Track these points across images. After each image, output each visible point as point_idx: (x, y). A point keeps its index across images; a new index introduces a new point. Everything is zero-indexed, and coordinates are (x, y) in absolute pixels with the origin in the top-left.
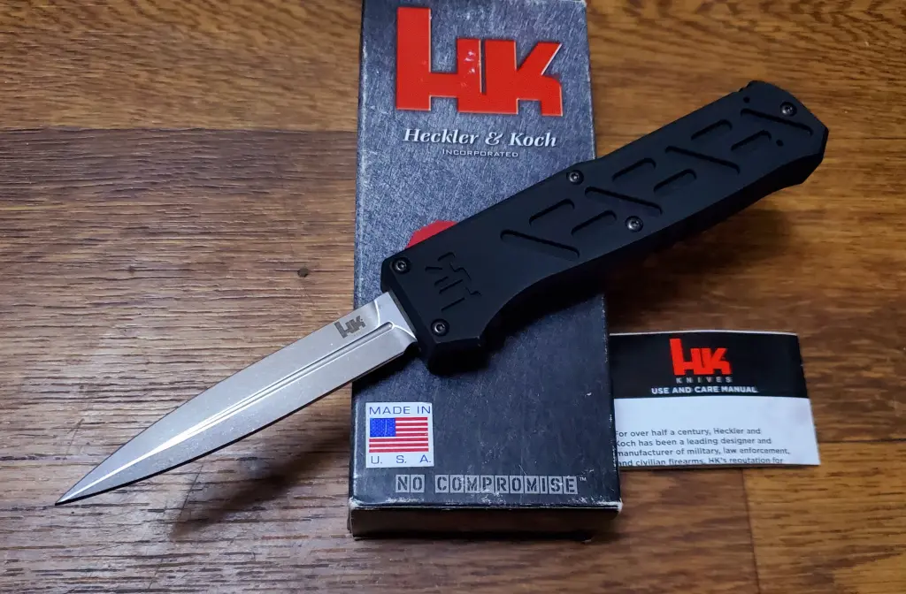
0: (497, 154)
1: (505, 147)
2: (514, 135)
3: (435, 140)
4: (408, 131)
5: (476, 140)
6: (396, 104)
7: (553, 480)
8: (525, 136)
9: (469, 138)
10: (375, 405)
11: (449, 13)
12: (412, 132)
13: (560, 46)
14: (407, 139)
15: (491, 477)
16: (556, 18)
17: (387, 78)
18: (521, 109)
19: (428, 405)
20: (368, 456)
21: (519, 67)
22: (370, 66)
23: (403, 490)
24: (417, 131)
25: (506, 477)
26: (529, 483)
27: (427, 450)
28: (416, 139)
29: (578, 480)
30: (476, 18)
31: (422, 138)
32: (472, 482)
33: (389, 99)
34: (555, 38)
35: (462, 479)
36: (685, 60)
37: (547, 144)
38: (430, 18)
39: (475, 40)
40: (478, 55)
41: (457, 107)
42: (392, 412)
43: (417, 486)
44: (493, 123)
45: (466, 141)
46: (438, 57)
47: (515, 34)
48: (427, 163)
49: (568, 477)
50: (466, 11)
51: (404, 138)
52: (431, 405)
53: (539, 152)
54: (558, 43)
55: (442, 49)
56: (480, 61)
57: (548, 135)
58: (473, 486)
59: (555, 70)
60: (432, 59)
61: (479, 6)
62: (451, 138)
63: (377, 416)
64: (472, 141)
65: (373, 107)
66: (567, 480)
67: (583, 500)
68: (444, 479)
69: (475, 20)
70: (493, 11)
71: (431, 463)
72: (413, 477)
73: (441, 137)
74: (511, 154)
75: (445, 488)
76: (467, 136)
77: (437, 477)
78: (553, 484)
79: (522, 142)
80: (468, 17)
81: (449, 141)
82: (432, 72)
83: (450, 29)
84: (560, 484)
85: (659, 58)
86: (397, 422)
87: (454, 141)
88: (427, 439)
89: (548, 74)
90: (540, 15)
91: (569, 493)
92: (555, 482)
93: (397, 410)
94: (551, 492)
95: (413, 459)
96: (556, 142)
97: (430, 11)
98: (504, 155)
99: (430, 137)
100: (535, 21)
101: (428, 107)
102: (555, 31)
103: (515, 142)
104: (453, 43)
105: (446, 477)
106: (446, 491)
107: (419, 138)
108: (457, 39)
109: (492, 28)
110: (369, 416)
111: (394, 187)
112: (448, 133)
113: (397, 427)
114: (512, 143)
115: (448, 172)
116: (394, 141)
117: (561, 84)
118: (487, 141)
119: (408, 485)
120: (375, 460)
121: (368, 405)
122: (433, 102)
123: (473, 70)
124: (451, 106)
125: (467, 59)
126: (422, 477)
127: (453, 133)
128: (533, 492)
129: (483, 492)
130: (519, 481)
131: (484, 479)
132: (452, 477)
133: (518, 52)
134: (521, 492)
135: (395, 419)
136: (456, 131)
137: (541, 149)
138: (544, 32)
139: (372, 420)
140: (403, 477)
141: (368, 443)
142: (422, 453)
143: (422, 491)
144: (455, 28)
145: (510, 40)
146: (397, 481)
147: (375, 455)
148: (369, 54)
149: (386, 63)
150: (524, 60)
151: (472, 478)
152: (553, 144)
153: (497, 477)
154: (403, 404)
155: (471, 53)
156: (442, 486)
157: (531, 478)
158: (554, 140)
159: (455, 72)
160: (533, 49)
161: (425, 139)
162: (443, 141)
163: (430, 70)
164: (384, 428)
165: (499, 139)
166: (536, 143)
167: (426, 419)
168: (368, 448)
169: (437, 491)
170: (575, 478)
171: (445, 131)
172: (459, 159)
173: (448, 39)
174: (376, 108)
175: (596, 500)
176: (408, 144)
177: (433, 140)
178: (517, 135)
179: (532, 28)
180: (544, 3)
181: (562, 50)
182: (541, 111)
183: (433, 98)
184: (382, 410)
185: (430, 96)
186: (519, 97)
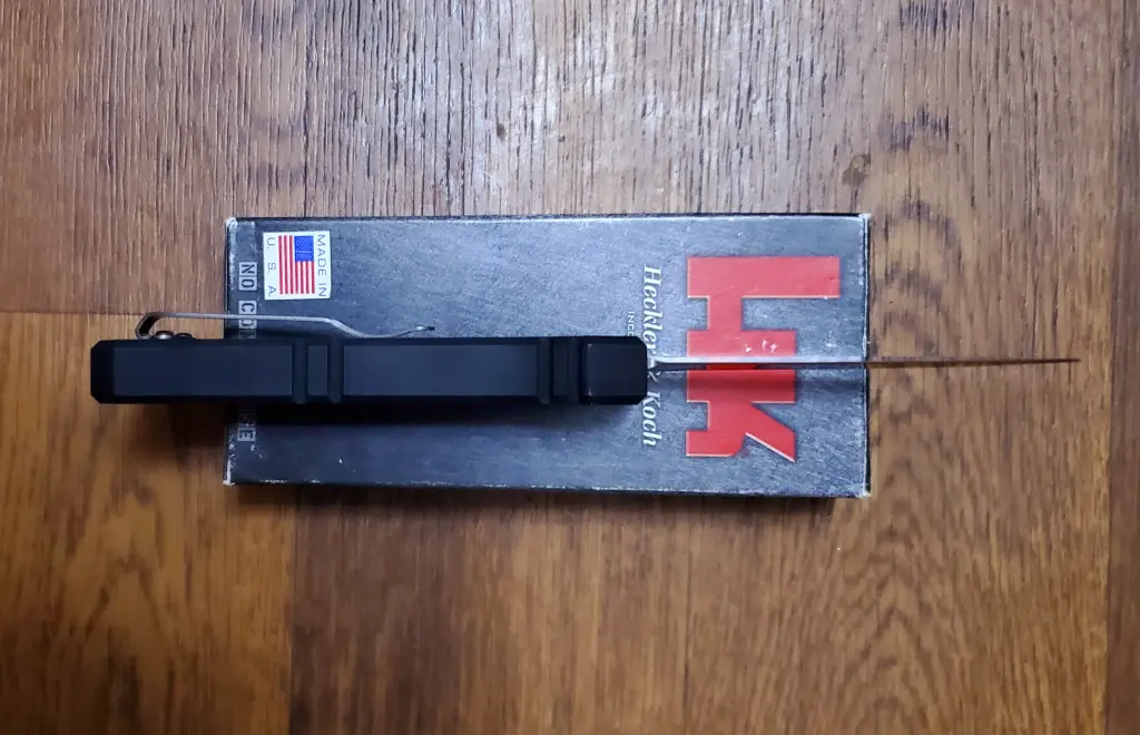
2: (658, 395)
3: (647, 303)
4: (658, 272)
6: (695, 256)
8: (656, 407)
9: (652, 343)
10: (327, 240)
11: (834, 320)
12: (657, 276)
13: (791, 460)
14: (647, 269)
16: (834, 457)
18: (694, 406)
19: (327, 295)
20: (276, 235)
22: (748, 224)
23: (241, 269)
24: (658, 282)
27: (281, 292)
28: (647, 280)
29: (253, 443)
31: (647, 288)
33: (702, 248)
34: (803, 454)
35: (252, 328)
37: (646, 434)
38: (826, 297)
39: (796, 353)
40: (772, 355)
41: (694, 329)
42: (320, 257)
43: (246, 283)
46: (768, 307)
48: (615, 293)
49: (254, 434)
51: (648, 266)
52: (328, 297)
53: (634, 424)
54: (796, 458)
55: (778, 312)
57: (659, 437)
59: (753, 450)
60: (762, 299)
62: (650, 321)
63: (315, 241)
65: (689, 229)
66: (251, 433)
67: (232, 446)
68: (252, 310)
71: (267, 297)
72: (255, 279)
73: (652, 310)
75: (244, 310)
76: (653, 340)
77: (254, 303)
78: (247, 418)
79: (647, 405)
80: (829, 345)
81: (646, 319)
82: (743, 300)
83: (809, 323)
84: (247, 426)
86: (310, 263)
87: (646, 325)
88: (292, 292)
89: (746, 441)
90: (838, 436)
91: (239, 435)
93: (322, 263)
94: (240, 415)
95: (272, 279)
96: (648, 445)
97: (836, 296)
99: (651, 297)
100: (829, 429)
101: (691, 294)
103: (647, 397)
104: (789, 325)
105: (255, 312)
106: (241, 312)
107: (648, 284)
108: (794, 330)
110: (315, 235)
111: (582, 255)
112: (657, 318)
113: (304, 263)
114: (646, 393)
115: (604, 317)
116: (643, 254)
117: (733, 457)
119: (246, 274)
120: (271, 242)
121: (327, 234)
122: (701, 300)
123: (748, 349)
124: (695, 322)
125: (765, 343)
126: (254, 288)
127: (657, 324)
133: (778, 406)
135: (312, 260)
136: (660, 328)
137: (638, 427)
138: (812, 440)
139: (312, 237)
140: (254, 269)
141: (288, 234)
142: (278, 287)
143: (241, 288)
144: (813, 328)
145: (796, 396)
146: (250, 264)
147: (276, 242)
148: (767, 223)
149: (755, 244)
150: (766, 413)
152: (646, 442)
154: (328, 268)
155: (774, 347)
156: (247, 308)
158: (653, 443)
159: (746, 329)
160: (786, 425)
161: (648, 291)
162: (646, 312)
163: (746, 297)
164: (304, 250)
165: (651, 378)
166: (646, 422)
167: (313, 292)
168: (282, 234)
169: (241, 302)
170: (254, 440)
171: (660, 315)
173: (795, 320)
174: (689, 233)
175: (231, 459)
176: (640, 271)
177: (646, 300)
178: (657, 398)
179: (817, 425)
180: (859, 442)
181: (786, 462)
182: (693, 430)
183: (706, 300)
184: (321, 247)
185: (707, 297)
186: (712, 404)
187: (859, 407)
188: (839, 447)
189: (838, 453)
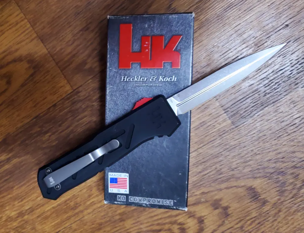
0: (154, 85)
1: (157, 82)
2: (161, 77)
4: (123, 77)
5: (147, 79)
7: (165, 201)
8: (164, 77)
9: (144, 79)
10: (111, 173)
11: (139, 25)
12: (124, 77)
13: (182, 36)
14: (122, 80)
15: (146, 198)
16: (181, 24)
17: (116, 56)
18: (164, 66)
19: (128, 175)
20: (109, 189)
21: (165, 47)
22: (110, 51)
23: (119, 200)
24: (126, 77)
25: (151, 199)
26: (158, 201)
27: (127, 188)
28: (125, 80)
29: (174, 201)
30: (149, 26)
31: (128, 80)
32: (140, 199)
33: (116, 65)
34: (180, 33)
35: (137, 198)
37: (173, 80)
38: (132, 28)
39: (148, 36)
40: (149, 43)
41: (141, 67)
42: (116, 176)
43: (124, 199)
44: (153, 72)
45: (143, 80)
46: (135, 44)
47: (164, 32)
48: (129, 89)
49: (171, 200)
50: (146, 24)
51: (121, 80)
53: (170, 84)
55: (135, 42)
56: (150, 46)
57: (174, 76)
58: (140, 200)
59: (179, 48)
60: (132, 46)
61: (151, 21)
62: (138, 79)
63: (112, 177)
64: (145, 80)
65: (111, 68)
66: (170, 201)
67: (174, 207)
68: (132, 198)
69: (149, 27)
70: (156, 22)
71: (128, 192)
72: (122, 196)
73: (134, 79)
74: (159, 85)
75: (132, 200)
76: (144, 78)
77: (130, 197)
78: (165, 202)
79: (163, 80)
80: (146, 26)
81: (137, 80)
82: (132, 52)
83: (139, 32)
84: (168, 202)
86: (118, 179)
87: (139, 80)
88: (127, 185)
89: (176, 50)
90: (175, 23)
91: (170, 205)
92: (166, 201)
93: (118, 175)
94: (165, 204)
95: (123, 191)
96: (176, 80)
97: (132, 25)
98: (157, 85)
99: (130, 79)
100: (172, 25)
101: (130, 67)
102: (180, 30)
103: (161, 80)
104: (140, 38)
105: (132, 197)
106: (132, 201)
107: (126, 80)
108: (141, 36)
109: (155, 30)
110: (110, 177)
111: (118, 99)
112: (137, 77)
113: (118, 181)
114: (160, 80)
115: (136, 93)
116: (118, 81)
118: (151, 80)
119: (121, 199)
120: (111, 190)
121: (109, 173)
122: (132, 65)
123: (147, 50)
124: (138, 66)
125: (145, 45)
126: (125, 196)
127: (139, 77)
128: (159, 204)
129: (143, 202)
130: (155, 200)
131: (144, 199)
132: (134, 197)
133: (165, 41)
134: (155, 204)
135: (117, 178)
136: (140, 76)
137: (170, 83)
138: (176, 31)
140: (119, 196)
141: (109, 185)
142: (125, 189)
143: (125, 201)
144: (141, 31)
145: (162, 36)
146: (118, 197)
147: (111, 189)
148: (110, 46)
149: (116, 49)
150: (167, 44)
151: (140, 198)
153: (148, 198)
155: (146, 43)
156: (131, 200)
157: (159, 200)
158: (176, 78)
160: (171, 39)
161: (129, 80)
162: (135, 80)
163: (131, 51)
164: (114, 180)
165: (155, 79)
166: (169, 80)
167: (126, 179)
168: (109, 187)
169: (129, 201)
170: (172, 201)
171: (136, 76)
172: (140, 87)
173: (139, 36)
175: (179, 208)
176: (122, 82)
177: (131, 80)
178: (162, 77)
179: (171, 29)
180: (177, 16)
181: (182, 38)
182: (172, 66)
183: (132, 63)
184: (113, 175)
185: (131, 62)
186: (164, 61)
187: (165, 17)
188: (178, 22)
189: (180, 23)
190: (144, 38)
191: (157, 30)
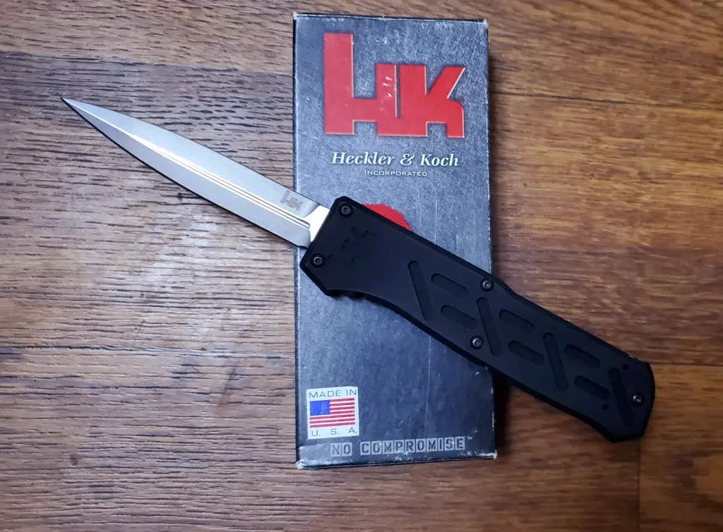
0: (410, 174)
1: (416, 167)
2: (424, 156)
3: (358, 162)
4: (336, 154)
5: (392, 161)
6: (324, 129)
7: (448, 440)
8: (432, 157)
9: (387, 160)
10: (313, 391)
11: (368, 38)
12: (339, 155)
13: (464, 69)
14: (334, 162)
15: (402, 441)
16: (461, 42)
17: (317, 104)
18: (430, 132)
19: (355, 389)
20: (310, 430)
22: (302, 93)
23: (336, 455)
24: (343, 154)
25: (413, 441)
26: (430, 443)
27: (353, 423)
28: (342, 162)
29: (466, 439)
30: (392, 41)
31: (347, 161)
32: (388, 445)
33: (318, 126)
34: (461, 61)
35: (380, 444)
36: (654, 32)
37: (450, 164)
38: (353, 43)
39: (391, 65)
40: (393, 79)
41: (377, 131)
42: (326, 395)
43: (347, 451)
44: (406, 145)
45: (385, 163)
46: (360, 83)
47: (426, 58)
48: (351, 183)
49: (459, 437)
50: (384, 36)
51: (332, 161)
52: (357, 388)
53: (444, 172)
54: (462, 66)
55: (363, 75)
56: (395, 86)
57: (452, 155)
58: (389, 448)
59: (459, 94)
60: (355, 85)
61: (395, 31)
62: (372, 160)
64: (389, 163)
65: (305, 133)
66: (458, 440)
67: (469, 453)
68: (367, 445)
69: (392, 45)
70: (407, 35)
71: (357, 433)
72: (344, 444)
73: (363, 159)
74: (421, 174)
75: (368, 451)
76: (385, 158)
77: (362, 443)
78: (447, 443)
79: (430, 163)
80: (386, 42)
81: (370, 163)
82: (355, 97)
83: (371, 55)
84: (453, 443)
85: (632, 28)
86: (331, 403)
87: (374, 162)
88: (354, 415)
89: (454, 99)
90: (447, 38)
91: (460, 449)
92: (449, 442)
93: (331, 394)
94: (446, 449)
95: (344, 431)
96: (458, 163)
97: (352, 36)
98: (416, 174)
99: (354, 159)
100: (443, 44)
101: (351, 132)
102: (460, 55)
103: (425, 163)
104: (372, 68)
105: (369, 443)
106: (369, 453)
107: (345, 161)
108: (375, 64)
109: (406, 52)
110: (309, 399)
112: (369, 155)
113: (331, 407)
114: (422, 164)
115: (369, 191)
116: (324, 165)
117: (463, 107)
118: (402, 162)
119: (340, 451)
120: (315, 433)
121: (308, 391)
122: (356, 127)
123: (390, 95)
124: (372, 130)
125: (385, 84)
126: (351, 444)
127: (373, 155)
128: (433, 450)
129: (396, 452)
130: (423, 442)
131: (397, 443)
132: (373, 442)
133: (429, 76)
134: (424, 451)
135: (329, 401)
136: (376, 154)
137: (444, 169)
138: (451, 56)
139: (311, 403)
140: (336, 445)
141: (309, 421)
142: (350, 426)
143: (351, 454)
144: (374, 52)
145: (421, 65)
146: (332, 448)
147: (314, 429)
148: (300, 81)
149: (315, 89)
151: (388, 443)
152: (456, 164)
153: (406, 440)
154: (335, 389)
155: (388, 78)
156: (365, 450)
157: (432, 440)
158: (457, 159)
159: (375, 96)
160: (441, 73)
161: (350, 161)
162: (365, 163)
163: (353, 96)
164: (321, 408)
165: (411, 160)
166: (442, 164)
167: (353, 399)
168: (309, 425)
169: (362, 454)
170: (463, 438)
171: (367, 153)
172: (379, 179)
173: (369, 64)
174: (307, 133)
175: (478, 453)
176: (335, 166)
177: (356, 162)
178: (426, 157)
179: (441, 52)
180: (451, 25)
181: (466, 73)
182: (446, 133)
183: (355, 123)
184: (319, 394)
185: (354, 121)
186: (428, 120)
187: (427, 24)
188: (455, 39)
189: (459, 39)
190: (382, 67)
191: (410, 52)
